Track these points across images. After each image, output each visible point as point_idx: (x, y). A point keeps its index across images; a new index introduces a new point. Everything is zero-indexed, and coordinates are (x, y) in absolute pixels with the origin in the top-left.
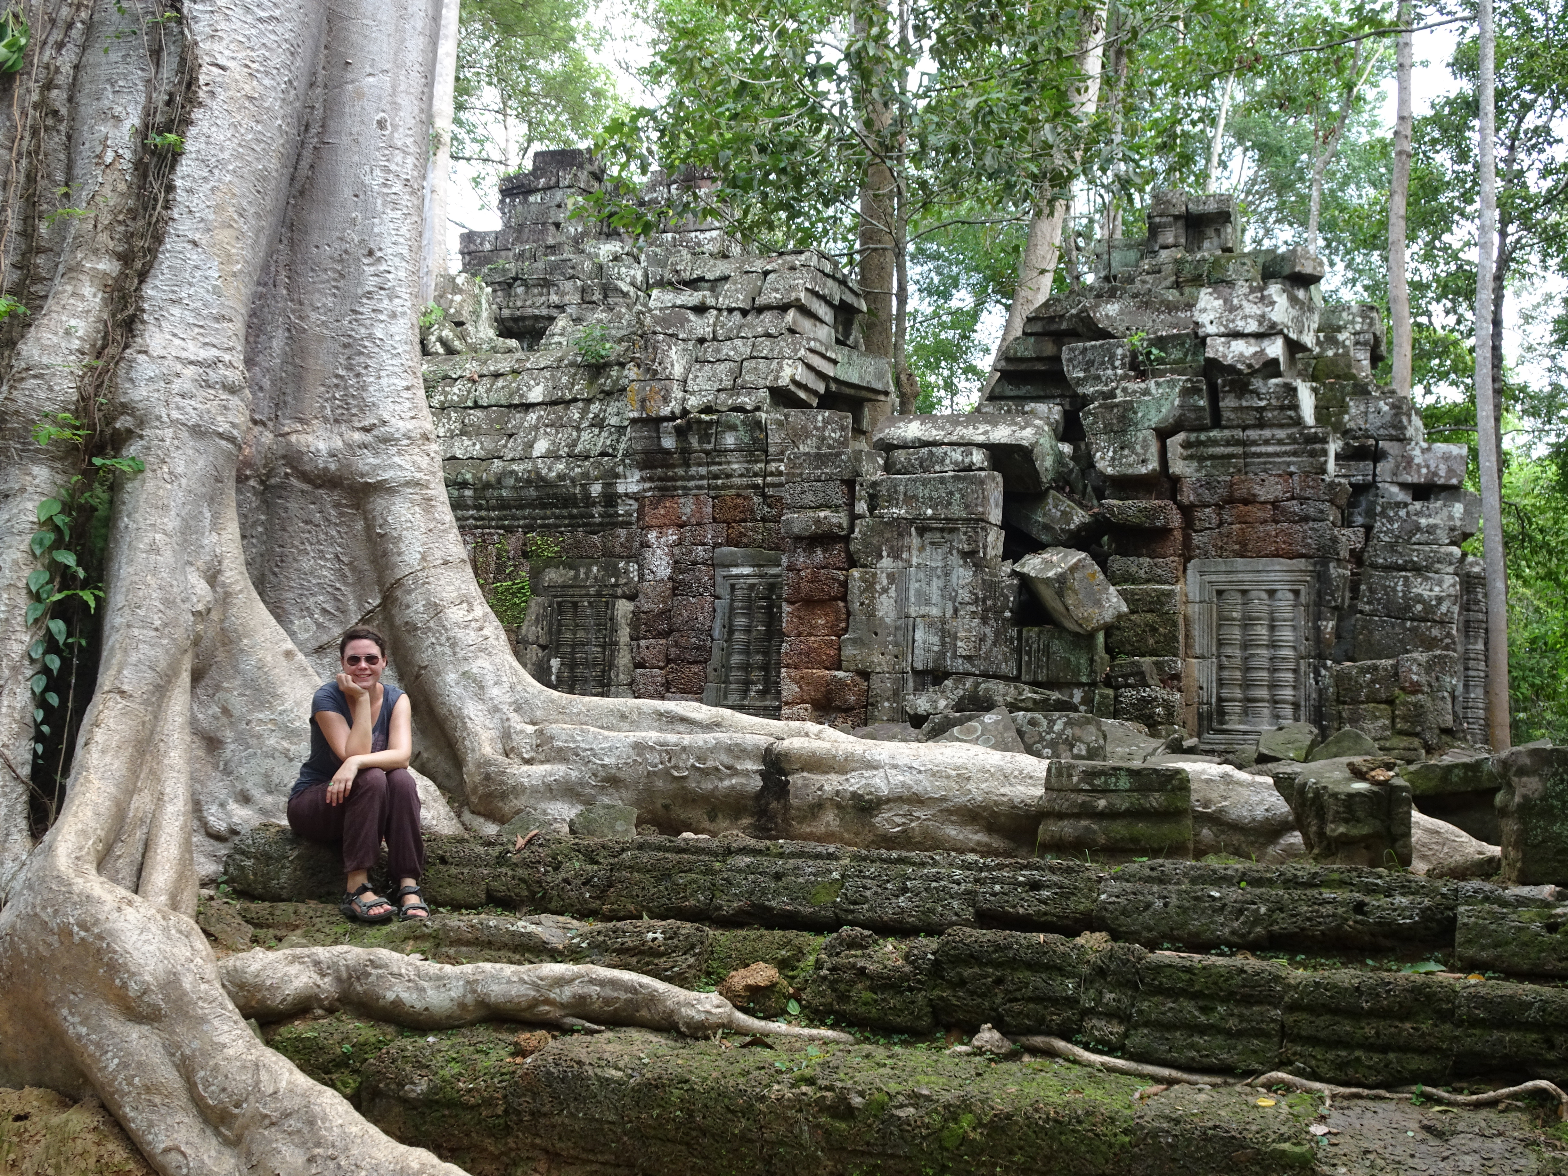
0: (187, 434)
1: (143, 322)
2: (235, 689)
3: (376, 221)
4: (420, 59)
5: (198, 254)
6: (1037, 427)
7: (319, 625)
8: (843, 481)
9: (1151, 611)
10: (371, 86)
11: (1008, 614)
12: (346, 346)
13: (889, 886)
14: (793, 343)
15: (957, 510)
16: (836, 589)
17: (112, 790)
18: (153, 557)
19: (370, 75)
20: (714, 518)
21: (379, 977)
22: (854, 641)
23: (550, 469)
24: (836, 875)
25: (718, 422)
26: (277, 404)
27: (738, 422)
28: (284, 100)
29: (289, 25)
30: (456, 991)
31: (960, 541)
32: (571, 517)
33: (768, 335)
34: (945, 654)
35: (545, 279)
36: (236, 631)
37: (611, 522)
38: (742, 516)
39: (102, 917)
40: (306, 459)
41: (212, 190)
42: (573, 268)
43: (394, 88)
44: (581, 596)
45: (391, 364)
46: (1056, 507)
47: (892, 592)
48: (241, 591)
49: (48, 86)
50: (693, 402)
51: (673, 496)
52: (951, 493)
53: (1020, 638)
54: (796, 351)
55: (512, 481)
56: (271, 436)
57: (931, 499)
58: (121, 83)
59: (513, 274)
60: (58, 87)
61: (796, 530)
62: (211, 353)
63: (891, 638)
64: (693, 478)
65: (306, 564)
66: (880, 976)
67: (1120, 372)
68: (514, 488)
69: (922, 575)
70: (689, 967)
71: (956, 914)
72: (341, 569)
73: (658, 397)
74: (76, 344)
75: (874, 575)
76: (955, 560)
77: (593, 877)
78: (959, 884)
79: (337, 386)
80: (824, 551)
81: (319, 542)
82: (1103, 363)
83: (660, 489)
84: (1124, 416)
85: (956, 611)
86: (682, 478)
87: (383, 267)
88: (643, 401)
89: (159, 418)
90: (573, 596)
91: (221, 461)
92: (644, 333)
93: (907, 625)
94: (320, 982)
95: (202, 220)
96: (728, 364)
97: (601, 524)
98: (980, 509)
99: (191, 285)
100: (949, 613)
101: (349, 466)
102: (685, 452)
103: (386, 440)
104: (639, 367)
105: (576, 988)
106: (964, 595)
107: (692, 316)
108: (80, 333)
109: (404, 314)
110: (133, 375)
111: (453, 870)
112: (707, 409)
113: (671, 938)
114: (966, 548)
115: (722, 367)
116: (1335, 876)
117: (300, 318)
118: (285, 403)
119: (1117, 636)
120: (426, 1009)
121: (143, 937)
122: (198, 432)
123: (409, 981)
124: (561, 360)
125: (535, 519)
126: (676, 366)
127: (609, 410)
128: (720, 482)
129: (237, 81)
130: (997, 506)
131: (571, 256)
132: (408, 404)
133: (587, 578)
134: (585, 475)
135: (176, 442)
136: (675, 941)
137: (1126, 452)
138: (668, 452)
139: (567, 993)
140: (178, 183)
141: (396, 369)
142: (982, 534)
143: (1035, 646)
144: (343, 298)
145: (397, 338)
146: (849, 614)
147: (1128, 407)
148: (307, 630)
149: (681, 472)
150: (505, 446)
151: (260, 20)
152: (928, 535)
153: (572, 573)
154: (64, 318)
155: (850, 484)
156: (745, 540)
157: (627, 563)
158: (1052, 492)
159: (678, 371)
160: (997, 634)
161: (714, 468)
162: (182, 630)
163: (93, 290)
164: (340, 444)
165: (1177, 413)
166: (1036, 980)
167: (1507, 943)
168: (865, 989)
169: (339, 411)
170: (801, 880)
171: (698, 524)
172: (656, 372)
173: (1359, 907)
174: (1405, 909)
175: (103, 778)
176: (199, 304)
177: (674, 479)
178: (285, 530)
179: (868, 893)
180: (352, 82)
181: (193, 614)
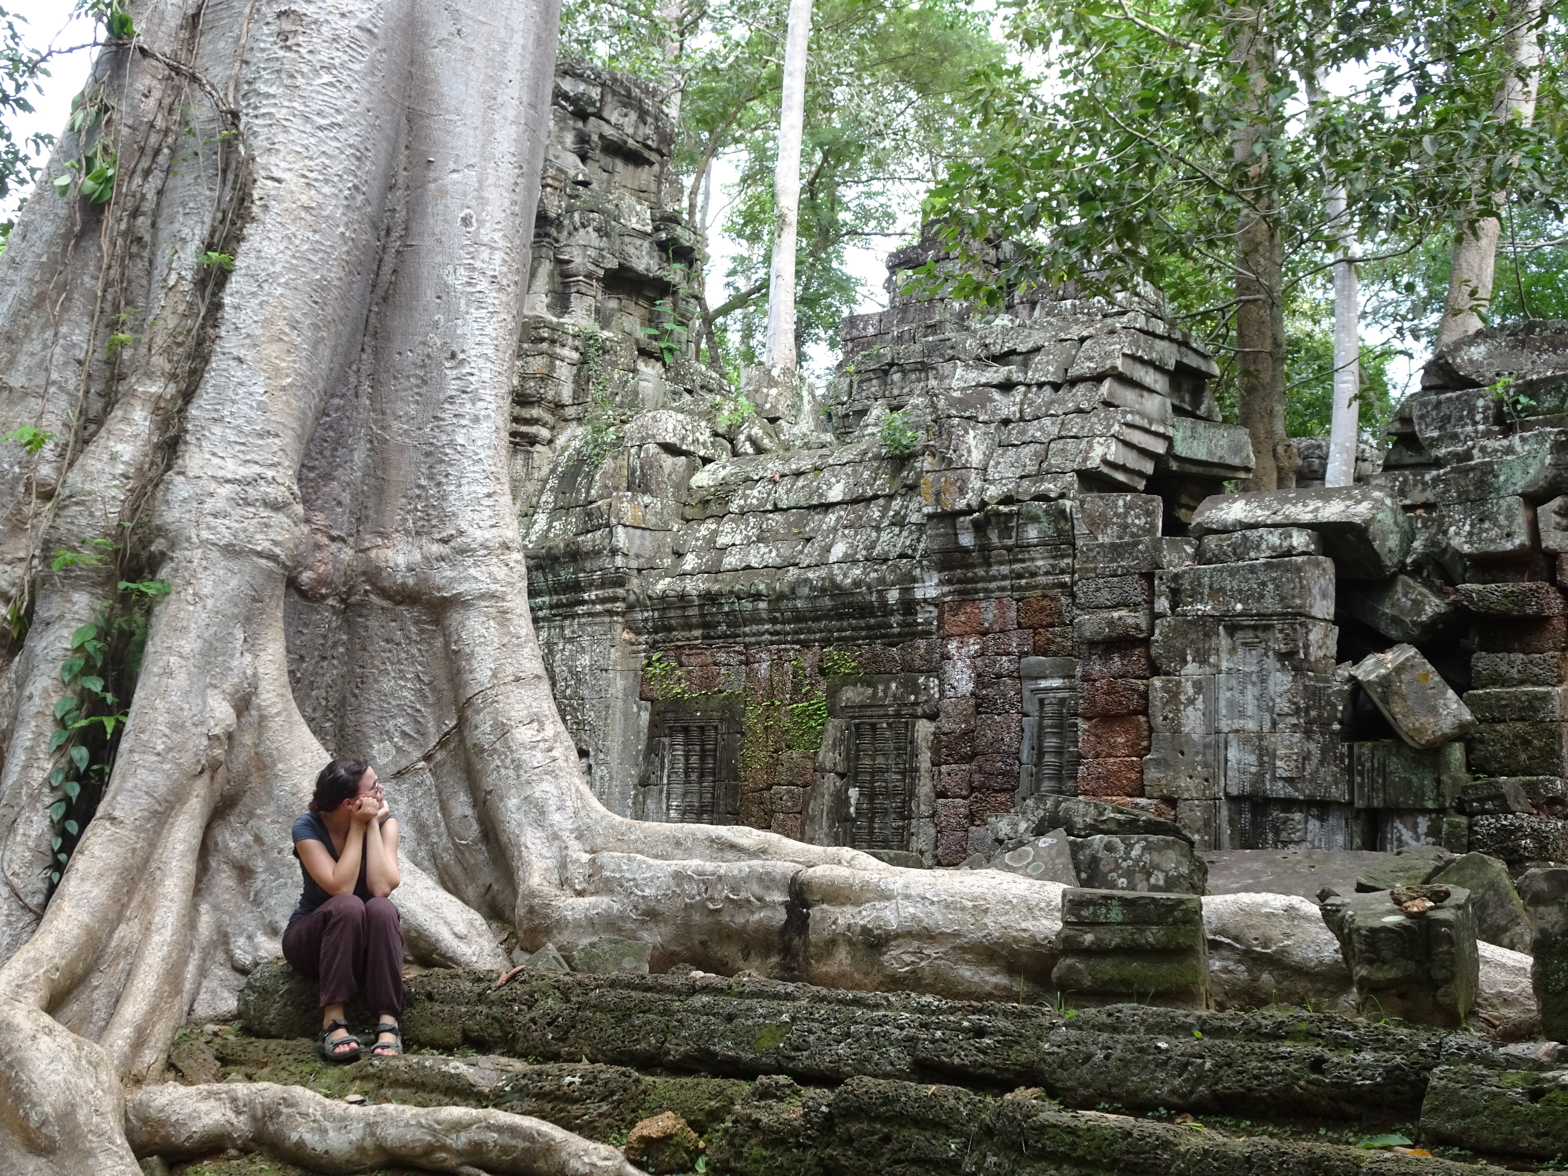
0: (218, 554)
1: (186, 443)
2: (268, 816)
3: (459, 322)
4: (512, 150)
5: (243, 370)
6: (1376, 500)
7: (399, 749)
8: (1142, 575)
9: (1522, 719)
10: (455, 183)
11: (1336, 727)
12: (428, 454)
13: (834, 1030)
14: (1106, 418)
15: (1271, 604)
16: (1135, 702)
17: (86, 918)
18: (165, 680)
19: (454, 171)
20: (1019, 623)
21: (289, 1116)
22: (1157, 762)
23: (845, 576)
24: (785, 1018)
25: (1018, 514)
26: (358, 519)
27: (1040, 513)
28: (348, 206)
29: (354, 130)
30: (356, 1133)
31: (1276, 640)
32: (869, 627)
33: (1080, 411)
34: (1263, 775)
35: (922, 363)
36: (270, 755)
37: (910, 633)
38: (1049, 620)
39: (15, 1045)
40: (384, 574)
41: (261, 304)
42: (952, 348)
43: (480, 182)
44: (880, 717)
45: (472, 471)
46: (1405, 595)
47: (1200, 703)
48: (278, 714)
49: (135, 213)
50: (993, 492)
51: (974, 600)
52: (1264, 584)
53: (1351, 755)
54: (1109, 427)
55: (807, 590)
56: (351, 552)
57: (1240, 591)
58: (191, 205)
59: (889, 360)
60: (144, 214)
61: (1088, 634)
62: (254, 470)
63: (1199, 758)
64: (994, 579)
65: (387, 685)
66: (771, 1130)
67: (1481, 427)
68: (809, 598)
69: (1233, 682)
70: (600, 1115)
71: (892, 1064)
72: (421, 690)
73: (954, 489)
74: (120, 468)
75: (1179, 683)
76: (1271, 663)
77: (558, 1016)
78: (902, 1028)
79: (419, 496)
80: (1122, 658)
81: (399, 662)
82: (1461, 418)
83: (960, 592)
84: (1482, 482)
85: (1274, 724)
86: (983, 579)
87: (467, 369)
88: (938, 494)
89: (188, 539)
90: (871, 717)
91: (260, 580)
92: (938, 417)
93: (1217, 742)
94: (235, 1121)
95: (249, 336)
96: (1033, 447)
97: (899, 635)
98: (1298, 601)
99: (234, 402)
100: (1267, 727)
101: (426, 580)
102: (984, 548)
103: (463, 551)
104: (934, 455)
105: (473, 1135)
106: (1283, 705)
107: (996, 395)
108: (126, 458)
109: (488, 417)
110: (169, 497)
111: (437, 1007)
112: (1007, 500)
113: (589, 1083)
114: (1283, 648)
115: (1027, 450)
116: (1303, 1026)
117: (383, 428)
118: (367, 517)
119: (1481, 751)
120: (326, 1152)
121: (52, 1067)
122: (231, 551)
123: (314, 1121)
124: (865, 453)
125: (831, 631)
126: (975, 453)
127: (911, 506)
128: (1023, 582)
129: (292, 192)
130: (1324, 596)
131: (952, 335)
132: (488, 512)
133: (886, 696)
134: (881, 580)
135: (204, 563)
136: (592, 1087)
137: (1487, 525)
138: (966, 550)
139: (460, 1141)
140: (227, 300)
141: (477, 476)
142: (1301, 631)
143: (1368, 765)
144: (426, 404)
145: (480, 443)
146: (1151, 730)
147: (1487, 470)
148: (386, 755)
149: (981, 572)
150: (801, 552)
151: (320, 128)
152: (1239, 635)
153: (870, 691)
154: (112, 444)
155: (1149, 577)
156: (1053, 648)
157: (927, 678)
158: (1403, 578)
159: (976, 458)
160: (1324, 751)
161: (1017, 566)
162: (190, 754)
163: (144, 414)
164: (419, 557)
165: (1551, 473)
166: (918, 1138)
167: (1477, 1113)
168: (757, 1145)
169: (420, 523)
170: (750, 1023)
171: (1002, 631)
172: (951, 461)
173: (1317, 1064)
174: (1366, 1067)
175: (77, 906)
176: (241, 421)
177: (974, 580)
178: (365, 649)
179: (812, 1038)
180: (435, 180)
181: (209, 738)
